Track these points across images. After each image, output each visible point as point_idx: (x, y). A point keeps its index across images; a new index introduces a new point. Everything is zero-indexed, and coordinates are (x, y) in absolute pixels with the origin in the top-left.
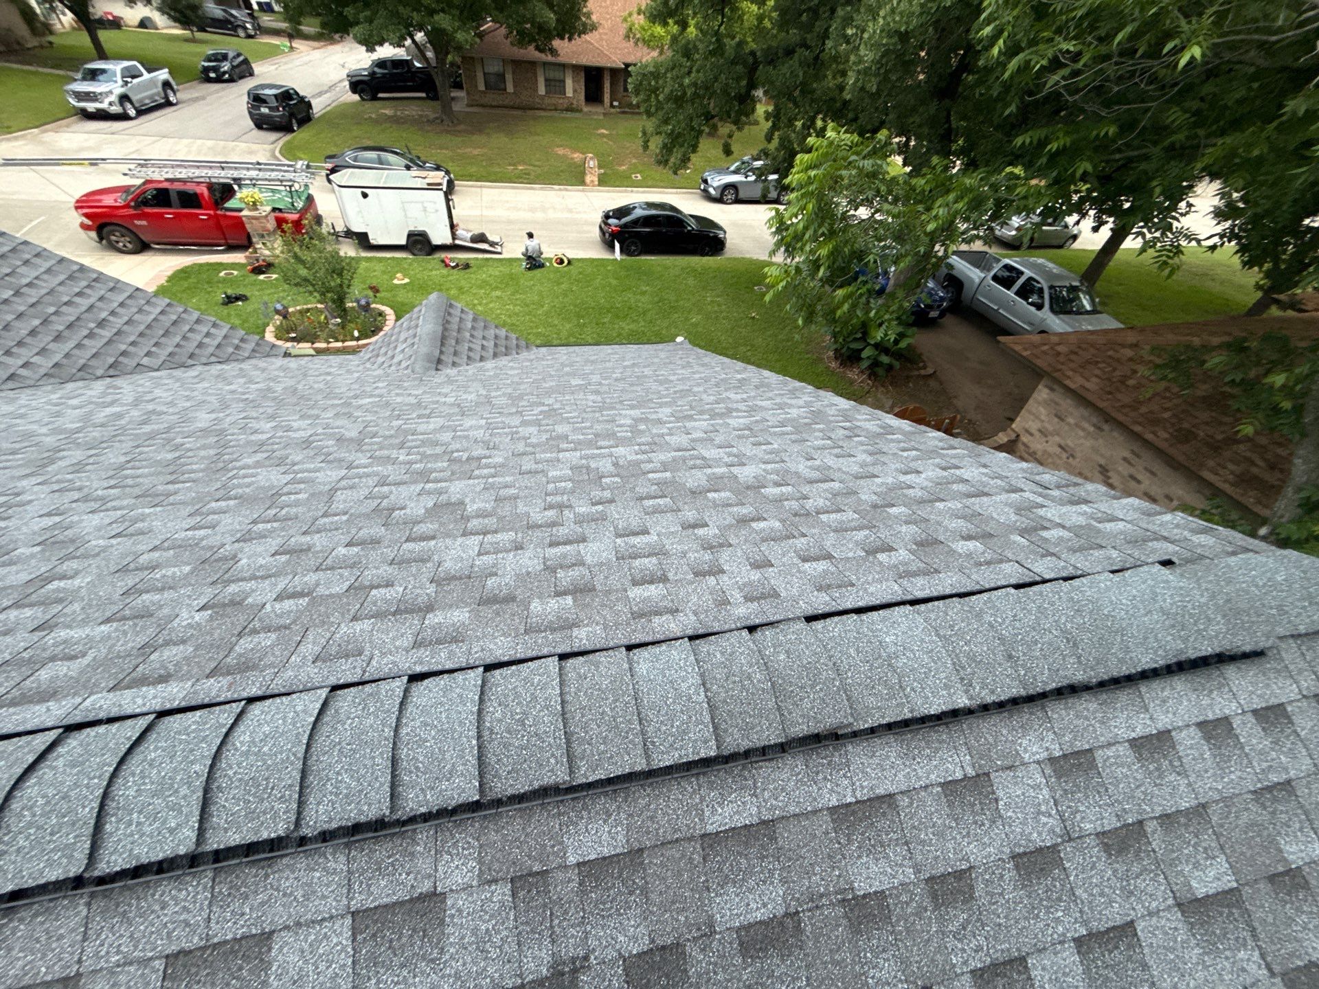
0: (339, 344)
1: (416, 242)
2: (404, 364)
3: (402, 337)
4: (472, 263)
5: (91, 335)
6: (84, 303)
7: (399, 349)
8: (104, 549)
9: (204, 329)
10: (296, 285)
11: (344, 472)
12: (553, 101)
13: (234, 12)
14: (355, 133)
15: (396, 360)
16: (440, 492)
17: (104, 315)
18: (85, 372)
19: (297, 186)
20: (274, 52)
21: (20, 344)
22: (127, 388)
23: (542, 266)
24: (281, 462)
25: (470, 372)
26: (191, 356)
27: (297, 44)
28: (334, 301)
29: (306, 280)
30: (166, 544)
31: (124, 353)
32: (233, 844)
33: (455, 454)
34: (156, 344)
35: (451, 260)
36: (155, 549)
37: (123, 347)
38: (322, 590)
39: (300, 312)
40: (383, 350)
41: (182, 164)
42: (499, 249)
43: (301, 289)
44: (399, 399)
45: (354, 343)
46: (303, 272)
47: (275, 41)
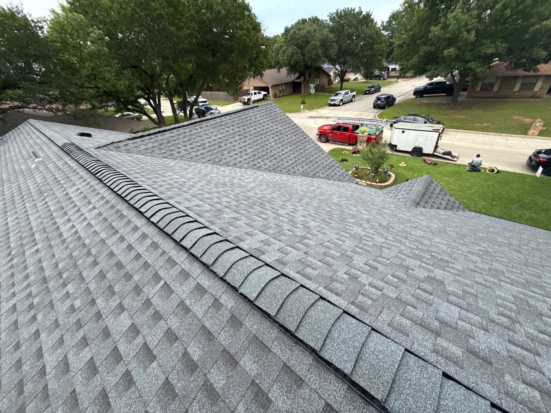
1: (416, 151)
2: (402, 200)
4: (438, 163)
5: (313, 165)
6: (315, 156)
7: (401, 193)
9: (338, 169)
14: (408, 109)
15: (397, 197)
17: (318, 160)
18: (307, 175)
19: (380, 127)
20: (391, 83)
21: (299, 164)
22: (317, 182)
23: (479, 171)
26: (332, 177)
27: (400, 80)
31: (318, 172)
34: (325, 171)
35: (429, 160)
37: (318, 170)
39: (362, 169)
40: (393, 192)
42: (456, 159)
44: (401, 215)
45: (376, 184)
46: (370, 156)
47: (392, 80)
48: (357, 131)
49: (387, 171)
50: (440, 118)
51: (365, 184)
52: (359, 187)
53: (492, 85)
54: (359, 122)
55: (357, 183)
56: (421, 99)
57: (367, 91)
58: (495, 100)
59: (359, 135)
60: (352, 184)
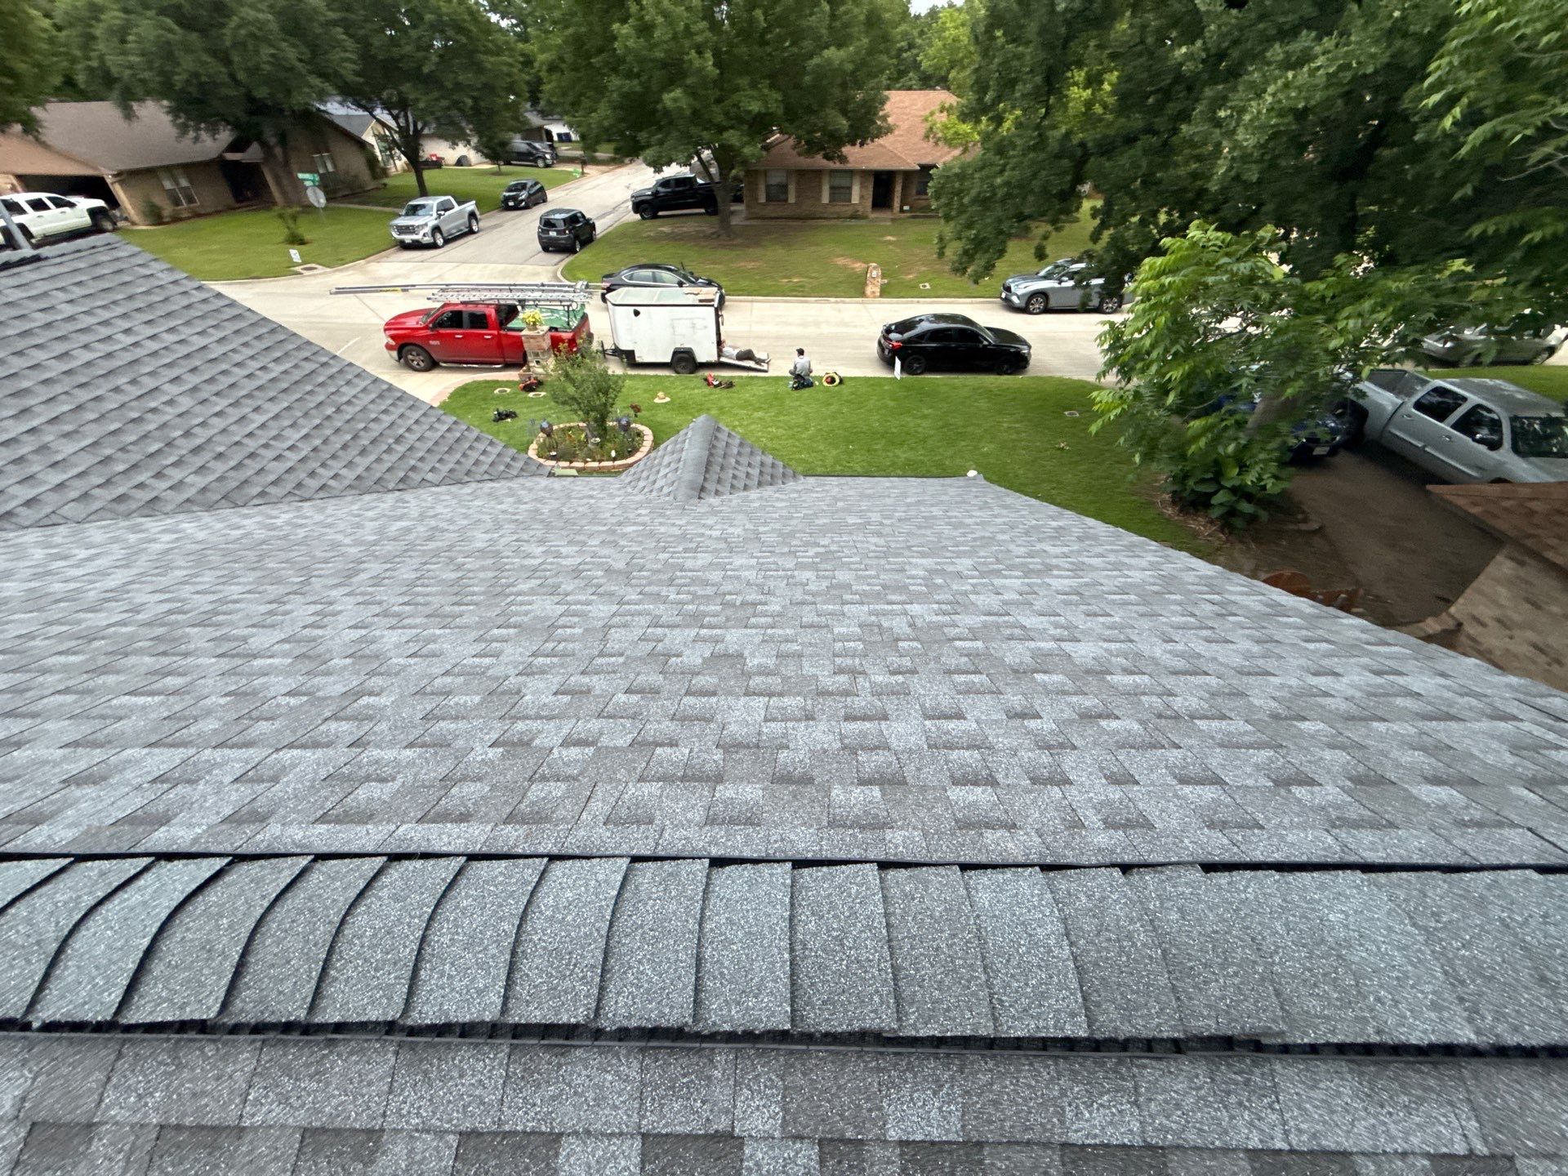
0: (595, 464)
1: (681, 360)
2: (666, 490)
3: (666, 460)
4: (735, 381)
5: (389, 450)
6: (386, 419)
7: (662, 473)
8: (404, 668)
9: (481, 446)
10: (564, 403)
11: (615, 608)
12: (837, 209)
13: (537, 145)
14: (632, 252)
15: (657, 486)
16: (717, 640)
17: (401, 431)
18: (379, 487)
19: (574, 306)
20: (568, 178)
21: (334, 457)
22: (415, 501)
23: (810, 385)
24: (554, 591)
25: (735, 502)
26: (468, 473)
27: (589, 169)
28: (596, 420)
29: (573, 398)
30: (456, 670)
31: (413, 468)
32: (534, 1021)
33: (728, 597)
34: (440, 461)
35: (715, 378)
36: (447, 673)
37: (412, 462)
38: (605, 741)
39: (563, 430)
40: (645, 474)
41: (477, 287)
42: (765, 367)
43: (567, 408)
44: (663, 529)
45: (610, 463)
46: (571, 390)
47: (569, 168)
48: (513, 324)
49: (629, 423)
50: (705, 270)
51: (574, 472)
52: (556, 484)
53: (784, 188)
54: (510, 295)
55: (551, 475)
56: (657, 222)
57: (507, 199)
58: (799, 223)
59: (524, 333)
60: (537, 479)
